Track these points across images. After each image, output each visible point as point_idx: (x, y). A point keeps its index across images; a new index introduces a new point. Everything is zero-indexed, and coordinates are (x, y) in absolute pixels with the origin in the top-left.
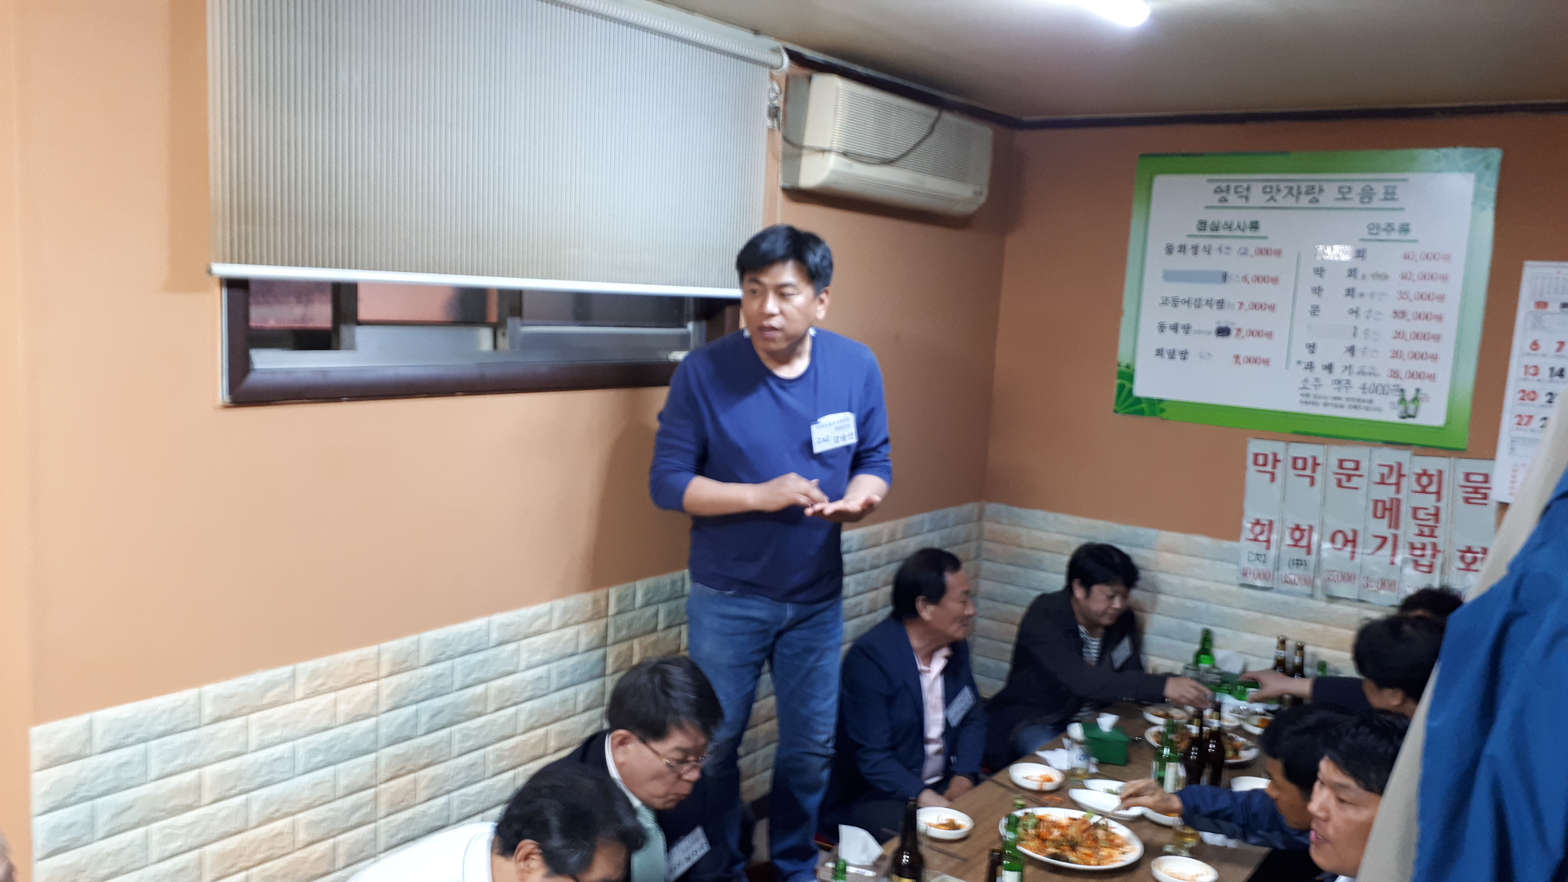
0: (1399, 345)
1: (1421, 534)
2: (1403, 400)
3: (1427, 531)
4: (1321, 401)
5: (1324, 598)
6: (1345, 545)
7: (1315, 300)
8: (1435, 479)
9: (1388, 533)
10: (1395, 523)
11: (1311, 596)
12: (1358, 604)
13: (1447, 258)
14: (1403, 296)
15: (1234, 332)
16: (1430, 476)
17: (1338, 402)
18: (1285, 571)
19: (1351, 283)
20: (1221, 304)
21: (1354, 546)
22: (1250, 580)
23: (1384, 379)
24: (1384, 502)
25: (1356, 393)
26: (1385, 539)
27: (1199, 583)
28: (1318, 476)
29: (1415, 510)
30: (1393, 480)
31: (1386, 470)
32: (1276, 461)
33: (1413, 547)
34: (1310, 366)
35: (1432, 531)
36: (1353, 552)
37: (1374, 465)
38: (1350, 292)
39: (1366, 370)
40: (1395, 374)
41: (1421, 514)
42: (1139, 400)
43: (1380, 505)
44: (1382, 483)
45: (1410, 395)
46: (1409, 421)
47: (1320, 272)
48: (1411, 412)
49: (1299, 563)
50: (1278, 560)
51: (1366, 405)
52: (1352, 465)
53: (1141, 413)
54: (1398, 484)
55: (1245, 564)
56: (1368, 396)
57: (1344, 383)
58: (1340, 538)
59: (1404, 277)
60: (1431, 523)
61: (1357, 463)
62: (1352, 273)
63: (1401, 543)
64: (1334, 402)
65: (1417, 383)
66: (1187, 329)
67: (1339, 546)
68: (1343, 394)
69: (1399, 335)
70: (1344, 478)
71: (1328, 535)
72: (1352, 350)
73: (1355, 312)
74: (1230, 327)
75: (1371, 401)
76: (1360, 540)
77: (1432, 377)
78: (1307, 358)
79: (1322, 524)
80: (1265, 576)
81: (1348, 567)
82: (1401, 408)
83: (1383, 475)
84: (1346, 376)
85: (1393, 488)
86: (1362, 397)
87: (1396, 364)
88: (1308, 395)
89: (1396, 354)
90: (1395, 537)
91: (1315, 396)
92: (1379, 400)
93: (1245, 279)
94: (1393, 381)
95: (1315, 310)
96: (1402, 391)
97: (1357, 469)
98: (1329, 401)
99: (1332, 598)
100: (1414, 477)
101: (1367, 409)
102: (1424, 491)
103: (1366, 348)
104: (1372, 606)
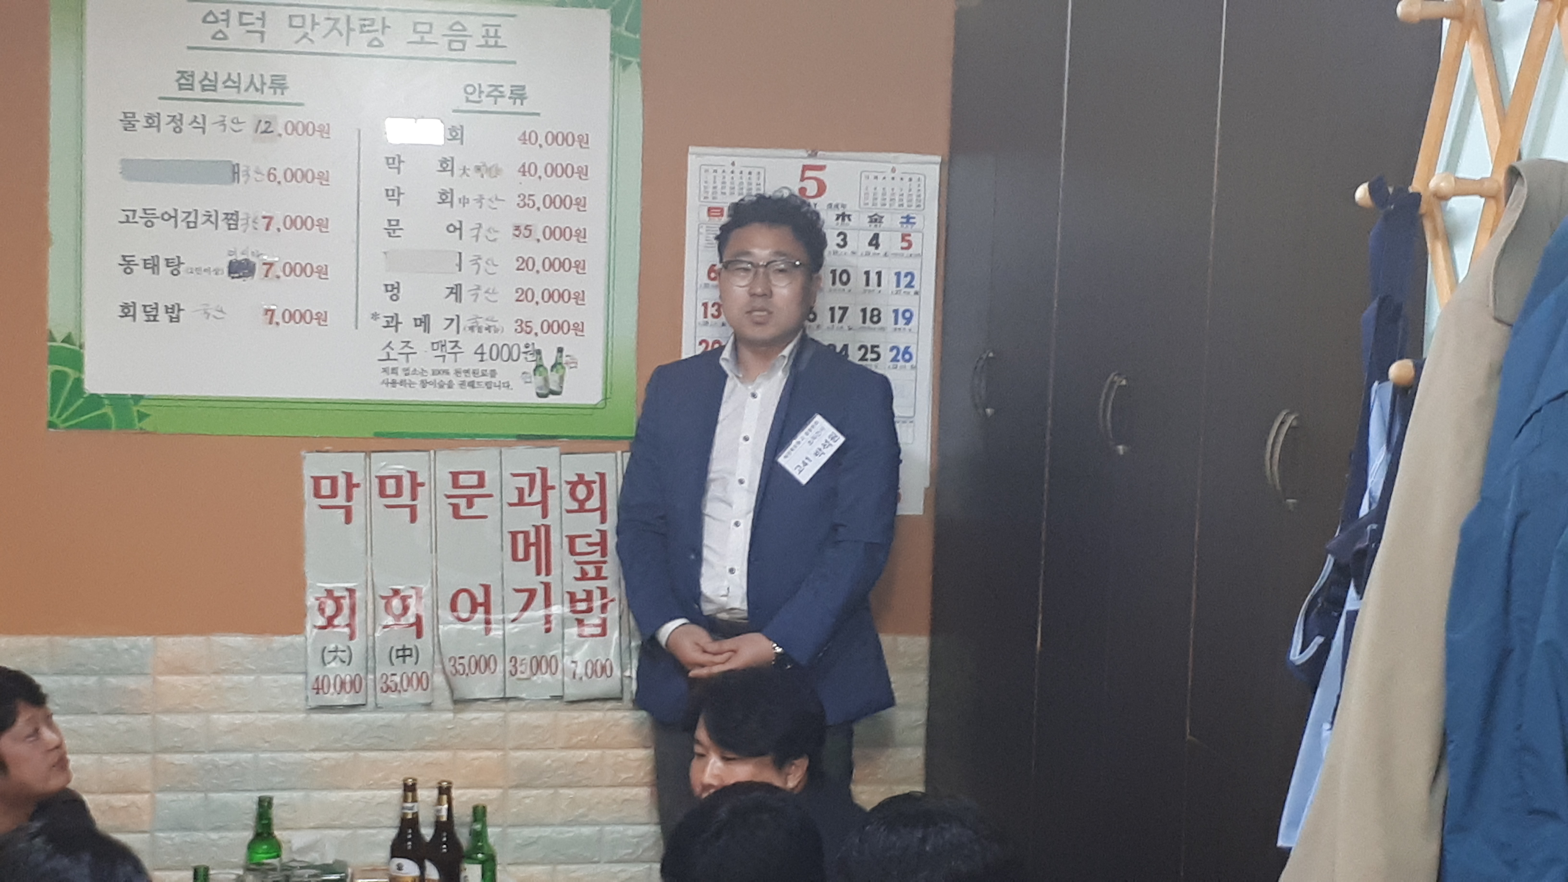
0: (526, 279)
1: (584, 577)
2: (539, 367)
3: (591, 571)
4: (417, 379)
5: (450, 706)
6: (473, 611)
7: (392, 211)
8: (596, 487)
9: (535, 582)
10: (544, 566)
11: (428, 706)
12: (503, 705)
13: (583, 141)
14: (526, 201)
15: (260, 270)
16: (589, 485)
17: (445, 378)
18: (383, 668)
19: (445, 181)
20: (232, 219)
21: (487, 612)
22: (331, 697)
23: (510, 336)
24: (526, 534)
25: (468, 360)
26: (532, 593)
28: (421, 505)
29: (572, 539)
30: (537, 496)
31: (524, 482)
32: (351, 486)
33: (573, 600)
34: (393, 322)
35: (599, 570)
36: (488, 622)
37: (506, 474)
38: (445, 197)
39: (483, 324)
40: (524, 327)
41: (581, 545)
42: (96, 400)
43: (520, 537)
44: (521, 502)
45: (548, 361)
46: (552, 399)
47: (394, 162)
48: (553, 387)
49: (404, 653)
50: (370, 652)
51: (487, 379)
52: (474, 480)
53: (102, 424)
54: (544, 503)
55: (315, 671)
56: (488, 365)
57: (449, 346)
58: (464, 601)
59: (524, 171)
60: (597, 557)
61: (481, 475)
62: (446, 165)
63: (555, 595)
64: (438, 378)
65: (559, 340)
66: (174, 265)
67: (464, 616)
68: (449, 364)
69: (524, 264)
70: (463, 502)
71: (445, 602)
72: (456, 291)
73: (456, 229)
74: (253, 259)
75: (493, 373)
76: (495, 598)
77: (579, 328)
78: (389, 308)
79: (435, 583)
80: (355, 685)
81: (480, 648)
82: (539, 380)
83: (521, 491)
84: (451, 335)
85: (538, 508)
86: (481, 367)
87: (525, 311)
88: (394, 371)
89: (523, 295)
90: (547, 586)
91: (406, 372)
92: (505, 370)
93: (271, 174)
94: (523, 339)
95: (393, 228)
96: (539, 352)
97: (481, 485)
98: (430, 378)
99: (460, 703)
100: (567, 488)
101: (488, 385)
102: (582, 509)
103: (479, 288)
104: (523, 704)
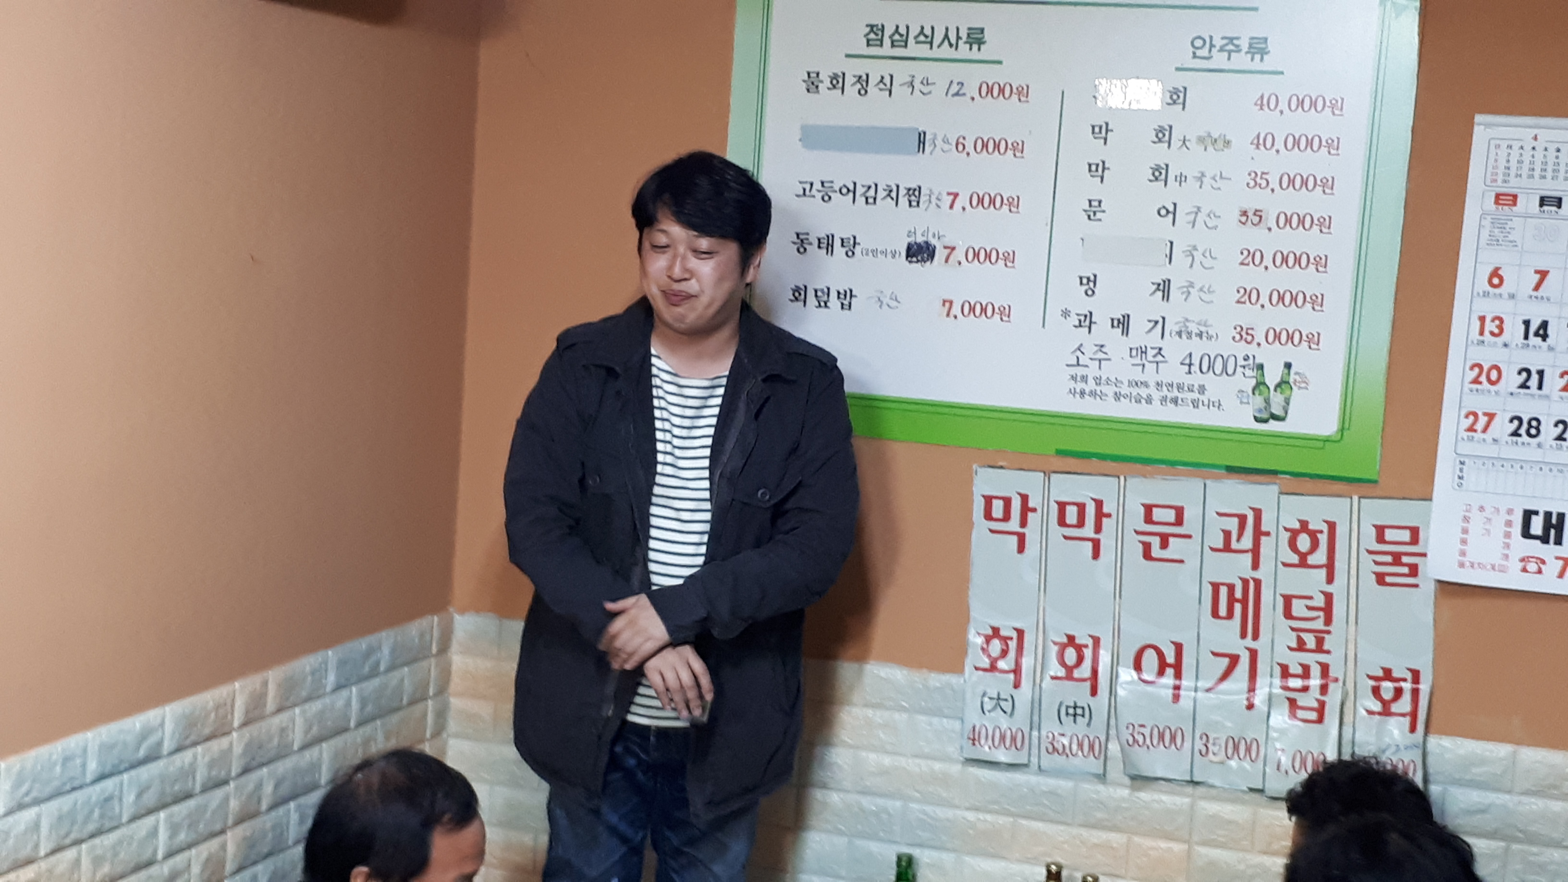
0: (1253, 277)
1: (1301, 646)
2: (1260, 385)
3: (1310, 641)
4: (1110, 390)
5: (1127, 781)
6: (1161, 673)
7: (1093, 188)
8: (1323, 539)
9: (1239, 647)
10: (1251, 628)
11: (1102, 778)
12: (1189, 789)
13: (1336, 107)
14: (1258, 180)
15: (940, 254)
16: (1314, 536)
17: (1144, 392)
18: (1050, 727)
19: (1160, 154)
20: (914, 194)
21: (1178, 675)
22: (985, 751)
23: (1226, 345)
24: (1231, 588)
25: (1173, 372)
26: (1234, 660)
27: (887, 761)
28: (1107, 539)
29: (1288, 600)
30: (1247, 542)
31: (1232, 524)
32: (1027, 510)
33: (1285, 672)
34: (1087, 321)
35: (1320, 642)
36: (1177, 688)
37: (1211, 514)
38: (1159, 173)
39: (1193, 328)
40: (1245, 334)
41: (1298, 608)
43: (1224, 591)
44: (1227, 548)
45: (1272, 377)
46: (1273, 426)
47: (1101, 131)
48: (1277, 411)
49: (1075, 712)
50: (1036, 705)
51: (1196, 395)
52: (1171, 516)
54: (1256, 551)
55: (973, 718)
56: (1196, 379)
57: (1151, 353)
58: (1150, 659)
59: (1258, 143)
60: (1319, 625)
61: (1180, 512)
62: (1163, 135)
63: (1262, 666)
64: (1135, 391)
65: (1288, 353)
66: (851, 246)
67: (1150, 676)
68: (1150, 375)
69: (1251, 257)
70: (1155, 541)
71: (1129, 657)
72: (1164, 288)
73: (1170, 212)
74: (933, 241)
75: (1202, 389)
76: (1188, 661)
77: (1313, 340)
78: (1081, 304)
79: (1117, 632)
80: (1014, 741)
81: (1168, 717)
82: (1259, 401)
83: (1227, 534)
84: (1154, 339)
85: (1248, 558)
86: (1188, 380)
87: (1248, 315)
88: (1084, 379)
89: (1247, 296)
90: (1253, 654)
91: (1098, 381)
92: (1216, 386)
93: (960, 145)
94: (1242, 349)
95: (1094, 209)
96: (1261, 367)
97: (1179, 521)
98: (1125, 390)
99: (1140, 780)
100: (1285, 536)
101: (1195, 404)
102: (1303, 563)
103: (1191, 285)
104: (1213, 792)
